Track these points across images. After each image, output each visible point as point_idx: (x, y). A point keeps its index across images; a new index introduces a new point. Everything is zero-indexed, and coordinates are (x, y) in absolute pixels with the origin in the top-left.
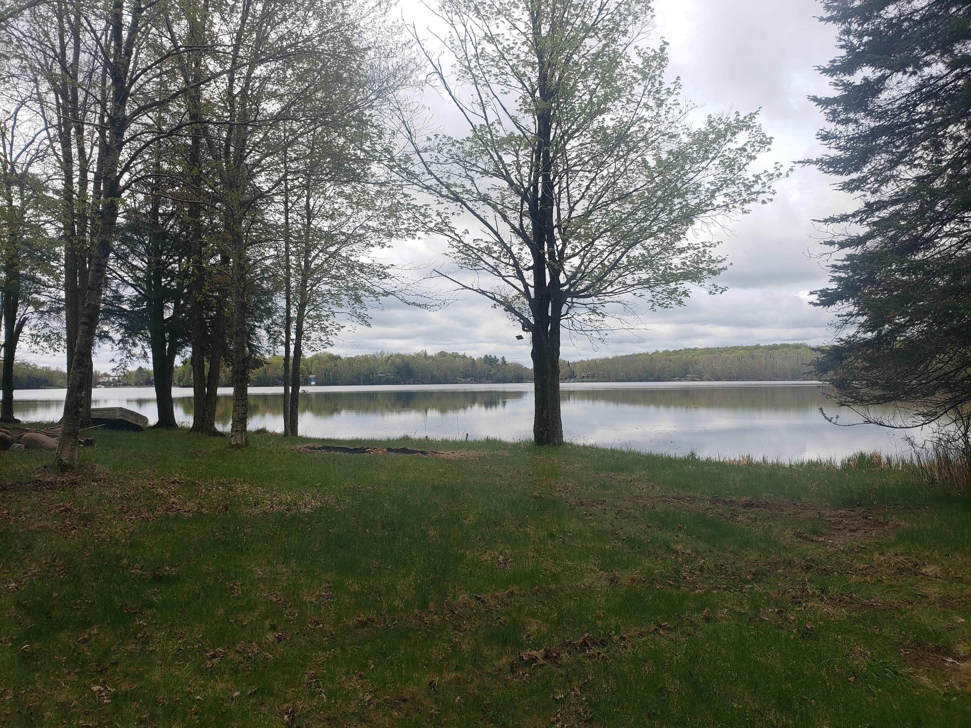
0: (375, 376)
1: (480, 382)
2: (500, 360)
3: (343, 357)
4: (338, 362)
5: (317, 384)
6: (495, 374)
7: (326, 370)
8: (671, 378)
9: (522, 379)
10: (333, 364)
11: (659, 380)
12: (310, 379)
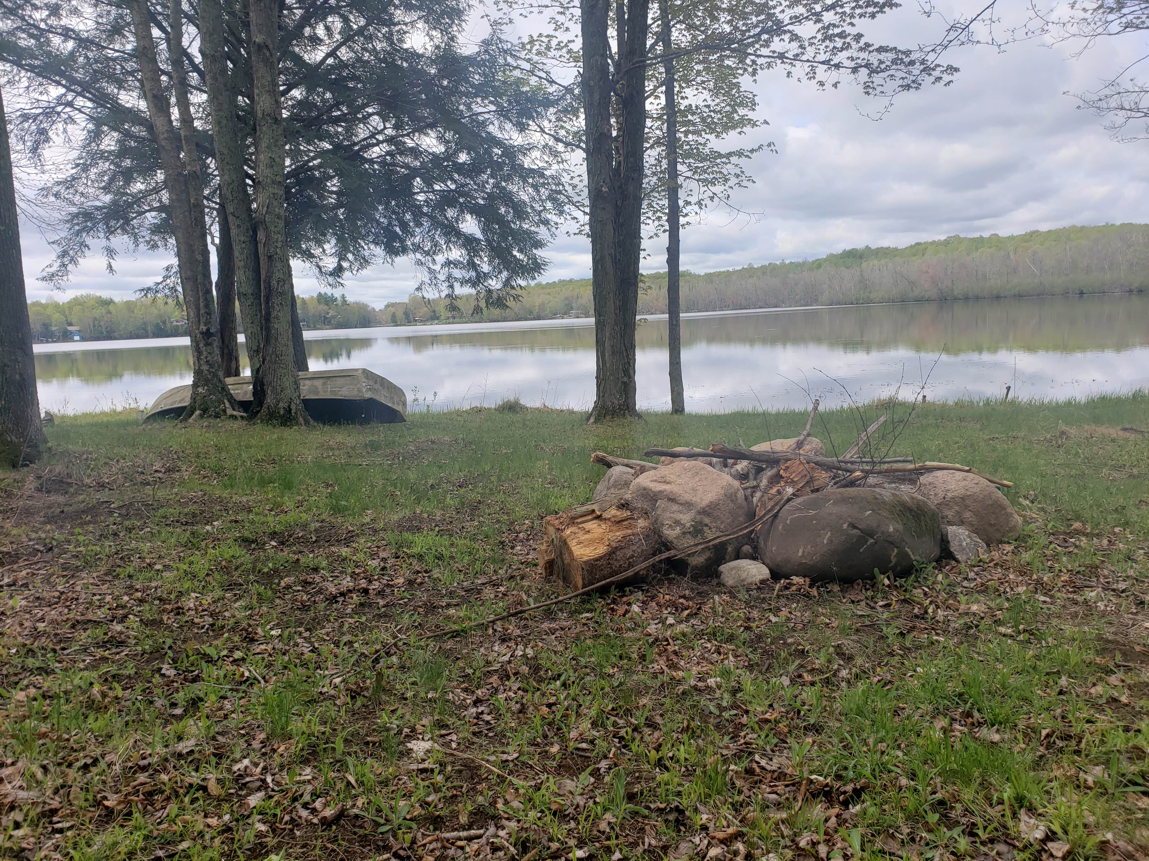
0: (168, 325)
1: (315, 328)
2: (339, 299)
3: (117, 299)
4: (111, 307)
5: (83, 339)
6: (333, 317)
7: (95, 319)
8: (553, 316)
9: (369, 322)
10: (104, 311)
11: (539, 318)
12: (71, 332)
